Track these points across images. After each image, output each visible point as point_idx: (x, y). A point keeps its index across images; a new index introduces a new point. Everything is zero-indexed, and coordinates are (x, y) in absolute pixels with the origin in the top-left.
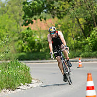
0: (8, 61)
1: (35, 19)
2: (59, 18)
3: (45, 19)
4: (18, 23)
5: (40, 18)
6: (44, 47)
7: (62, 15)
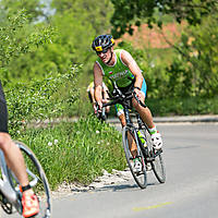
0: (75, 120)
1: (138, 24)
2: (191, 22)
3: (160, 25)
5: (149, 23)
6: (157, 88)
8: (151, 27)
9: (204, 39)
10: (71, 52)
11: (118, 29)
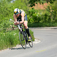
3: (43, 3)
4: (27, 5)
7: (53, 1)
8: (40, 4)
11: (32, 5)
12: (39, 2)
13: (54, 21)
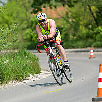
0: (16, 51)
3: (55, 7)
7: (73, 4)
8: (51, 8)
9: (76, 14)
10: (15, 20)
11: (36, 9)
12: (49, 5)
13: (75, 37)
